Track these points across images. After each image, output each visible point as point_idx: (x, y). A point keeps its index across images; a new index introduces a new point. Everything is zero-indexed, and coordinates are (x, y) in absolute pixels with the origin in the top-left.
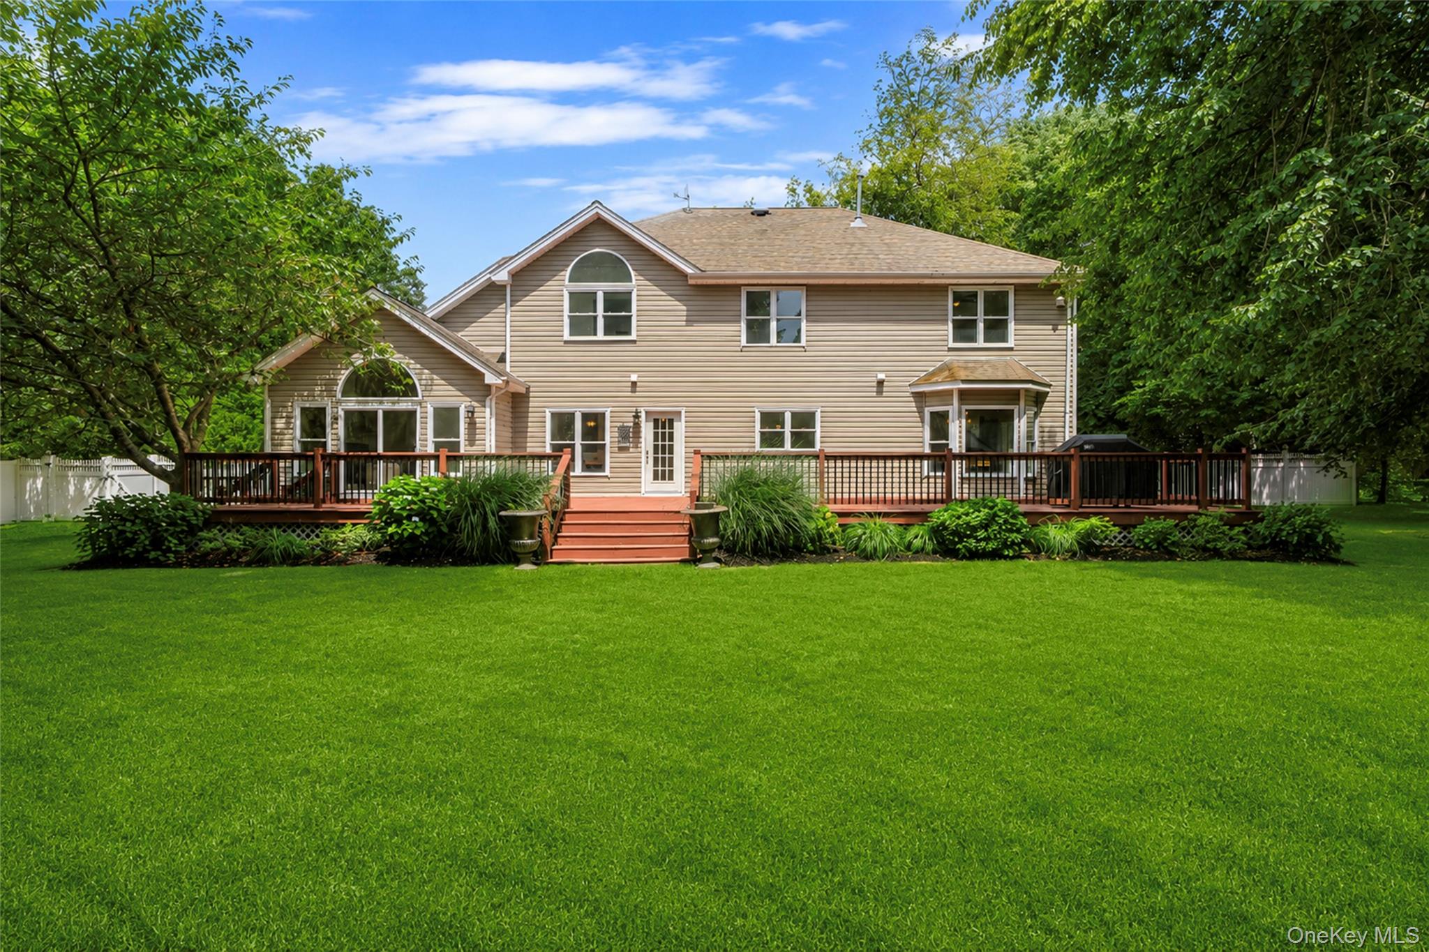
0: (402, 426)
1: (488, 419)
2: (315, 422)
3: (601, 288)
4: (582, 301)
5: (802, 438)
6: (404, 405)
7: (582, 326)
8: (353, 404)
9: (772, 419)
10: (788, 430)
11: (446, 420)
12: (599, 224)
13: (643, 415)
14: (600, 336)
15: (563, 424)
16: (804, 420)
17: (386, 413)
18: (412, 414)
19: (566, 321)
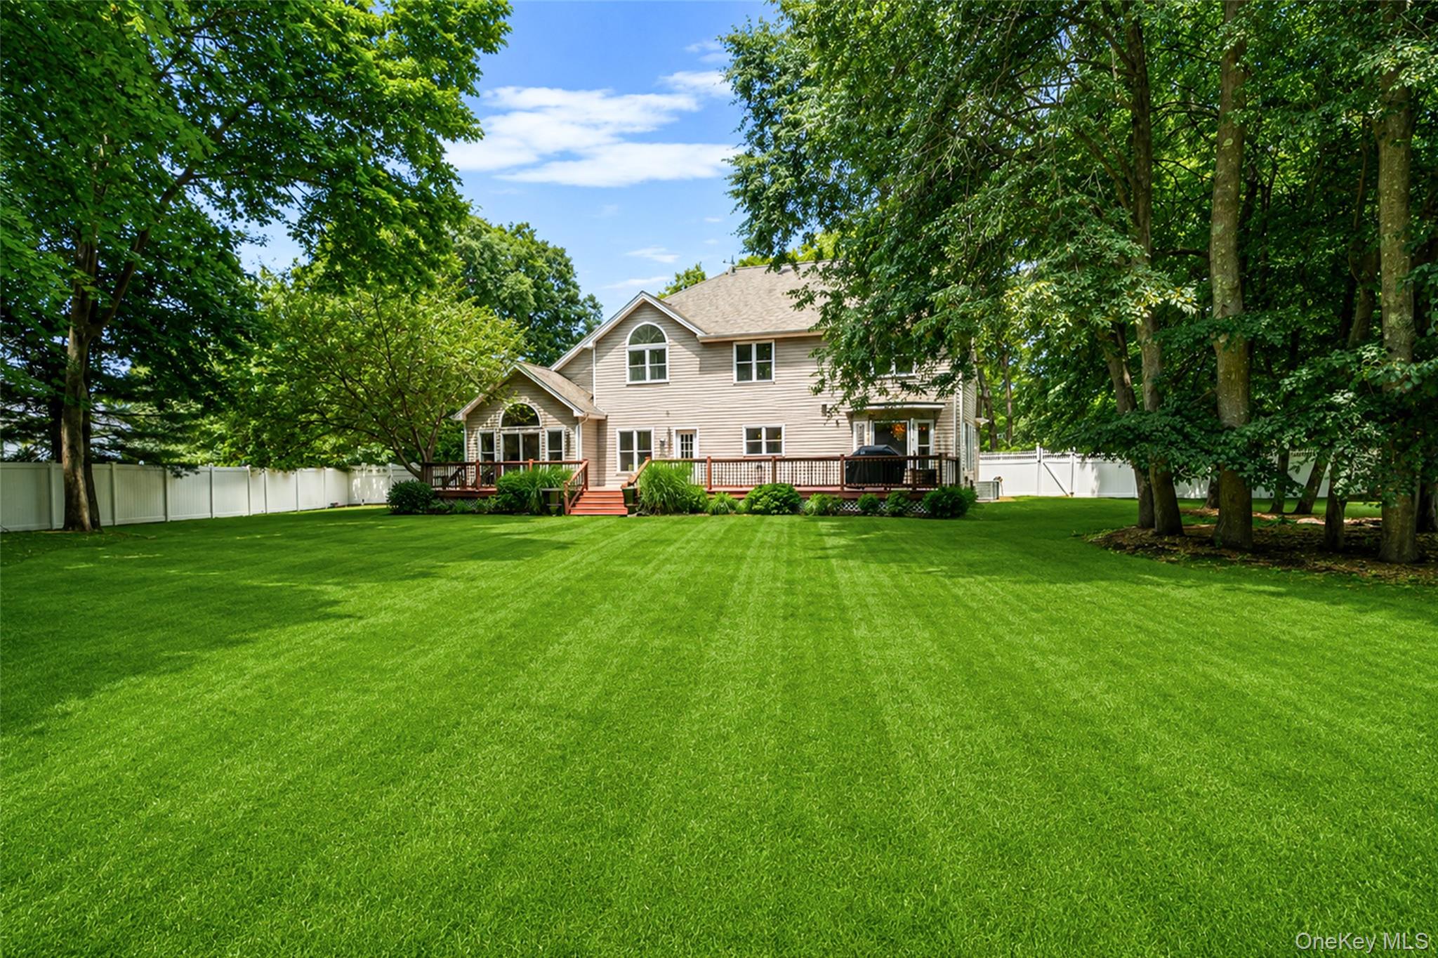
0: (532, 443)
1: (577, 439)
2: (488, 441)
3: (647, 347)
4: (637, 358)
5: (775, 447)
6: (531, 430)
7: (637, 374)
8: (507, 431)
9: (753, 434)
10: (764, 440)
11: (555, 438)
12: (644, 306)
13: (674, 434)
14: (648, 380)
15: (626, 439)
16: (775, 433)
17: (524, 436)
18: (537, 435)
19: (628, 372)
